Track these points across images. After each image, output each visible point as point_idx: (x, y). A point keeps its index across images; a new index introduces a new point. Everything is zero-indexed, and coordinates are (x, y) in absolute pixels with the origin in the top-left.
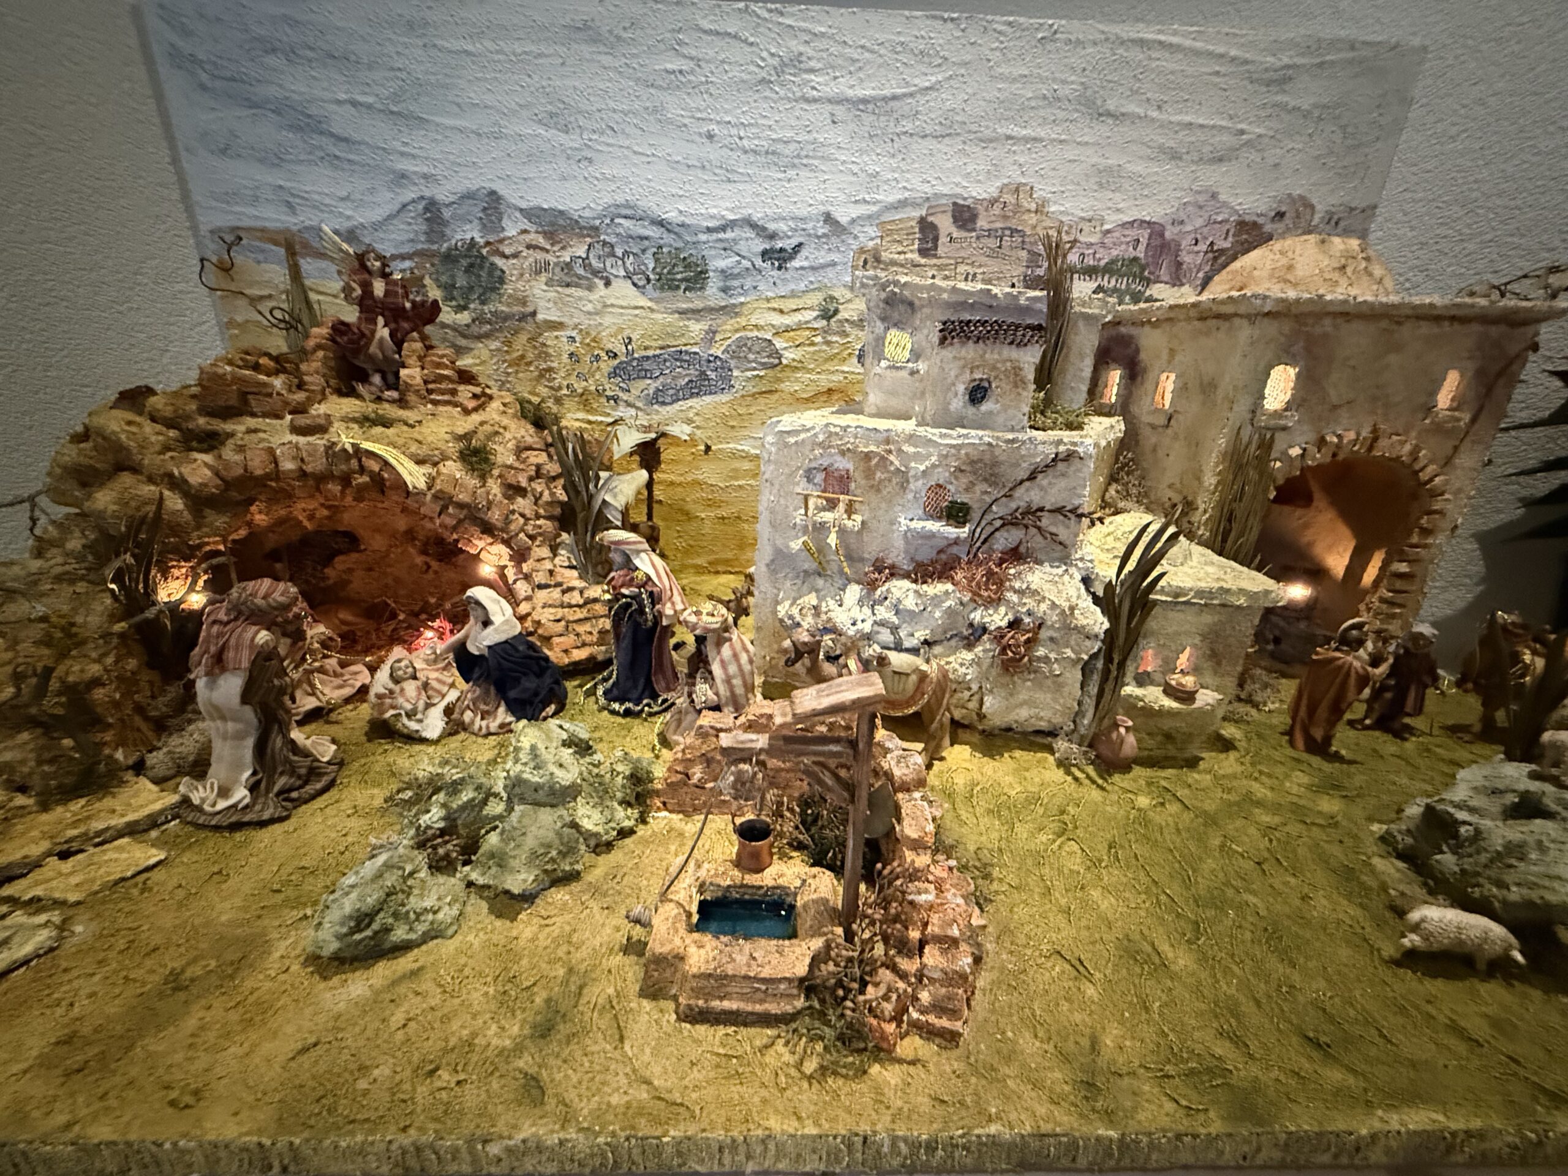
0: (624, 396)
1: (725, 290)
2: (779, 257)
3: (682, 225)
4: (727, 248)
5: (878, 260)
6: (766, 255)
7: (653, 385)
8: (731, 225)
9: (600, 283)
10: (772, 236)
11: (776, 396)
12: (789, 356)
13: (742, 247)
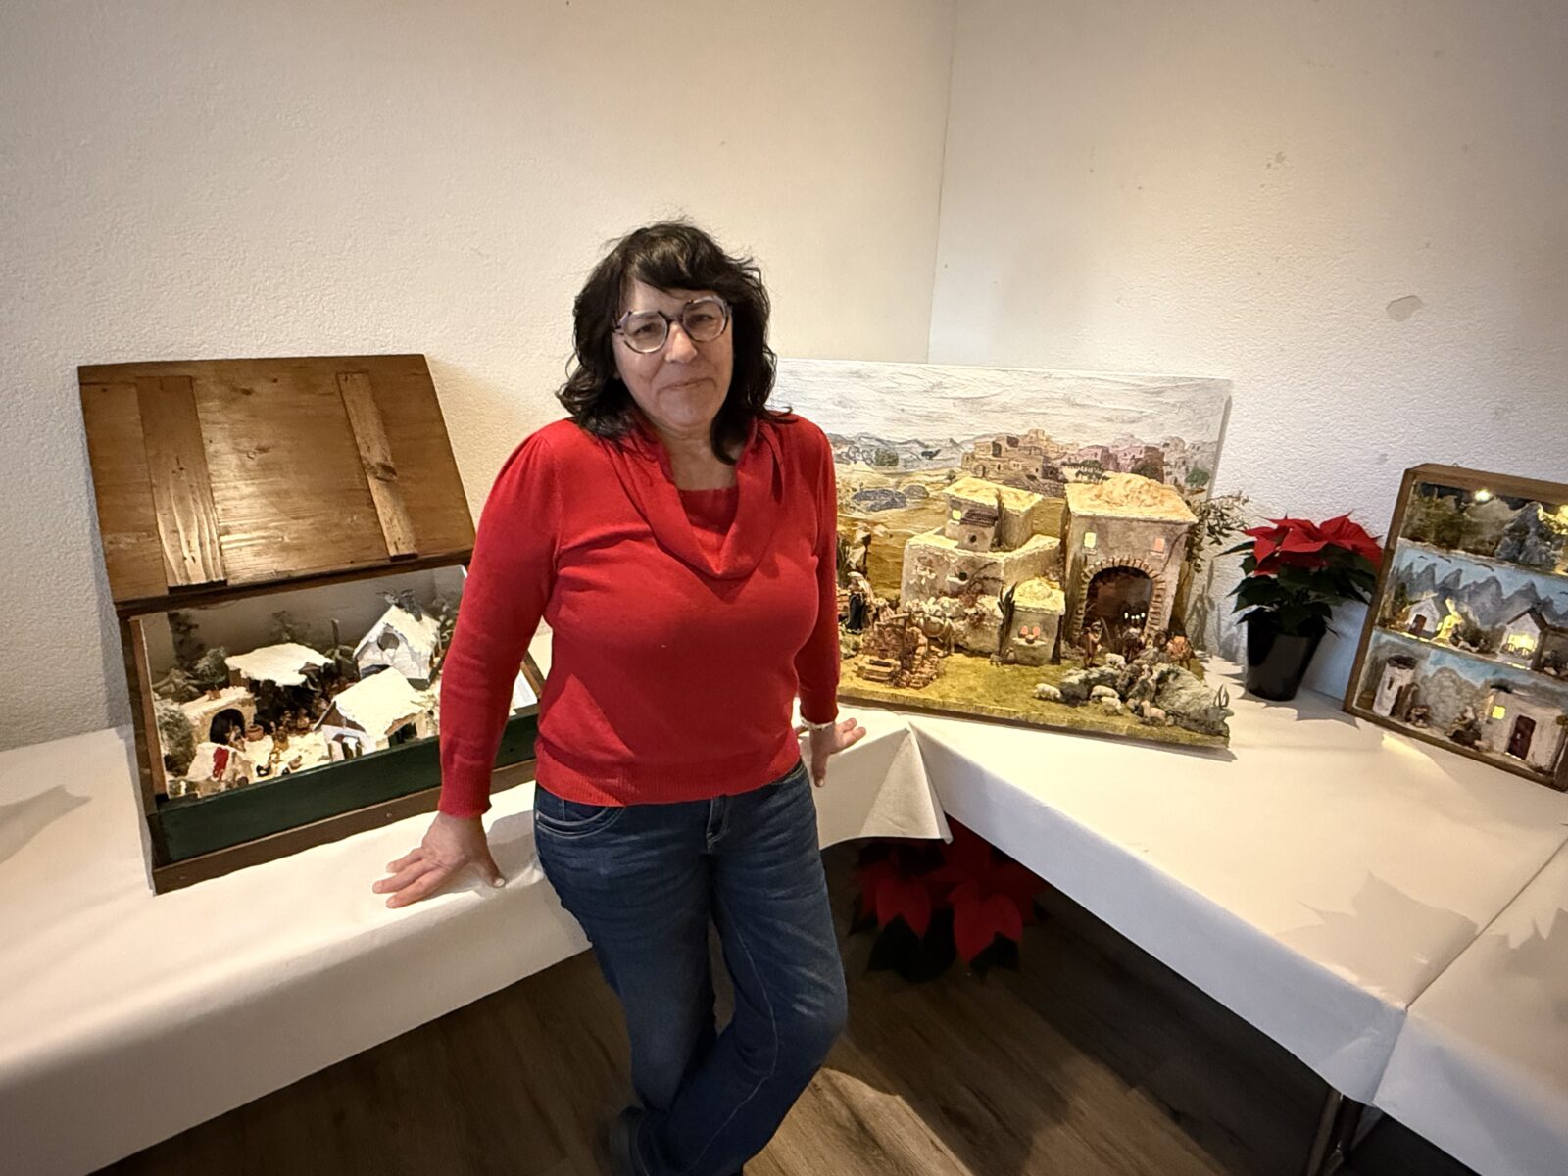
0: (857, 507)
1: (905, 466)
2: (930, 455)
3: (889, 441)
4: (907, 450)
5: (973, 457)
6: (924, 454)
7: (870, 503)
8: (910, 442)
9: (852, 462)
10: (927, 447)
11: (925, 511)
12: (932, 494)
13: (914, 450)
